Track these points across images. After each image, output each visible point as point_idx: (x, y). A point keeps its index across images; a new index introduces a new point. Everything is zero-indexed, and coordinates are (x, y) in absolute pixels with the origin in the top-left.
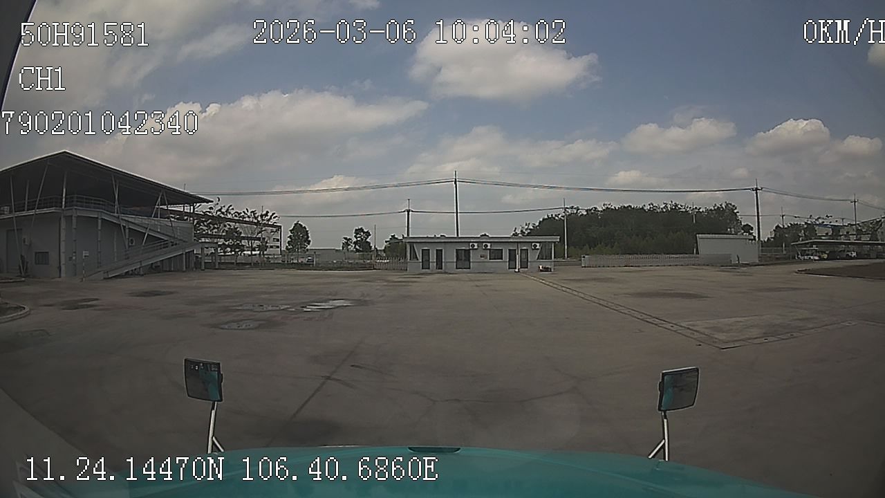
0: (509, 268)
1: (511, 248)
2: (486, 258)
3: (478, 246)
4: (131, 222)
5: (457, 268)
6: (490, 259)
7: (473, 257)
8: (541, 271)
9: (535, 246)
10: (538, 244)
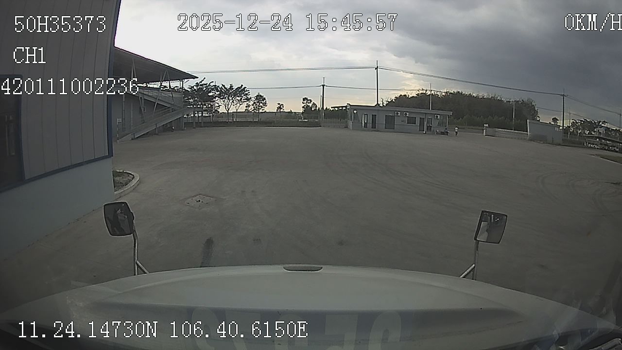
0: (420, 131)
1: (422, 117)
2: (405, 122)
3: (401, 114)
4: (145, 94)
5: (385, 128)
6: (408, 123)
7: (397, 121)
8: (439, 134)
9: (437, 117)
10: (439, 116)
